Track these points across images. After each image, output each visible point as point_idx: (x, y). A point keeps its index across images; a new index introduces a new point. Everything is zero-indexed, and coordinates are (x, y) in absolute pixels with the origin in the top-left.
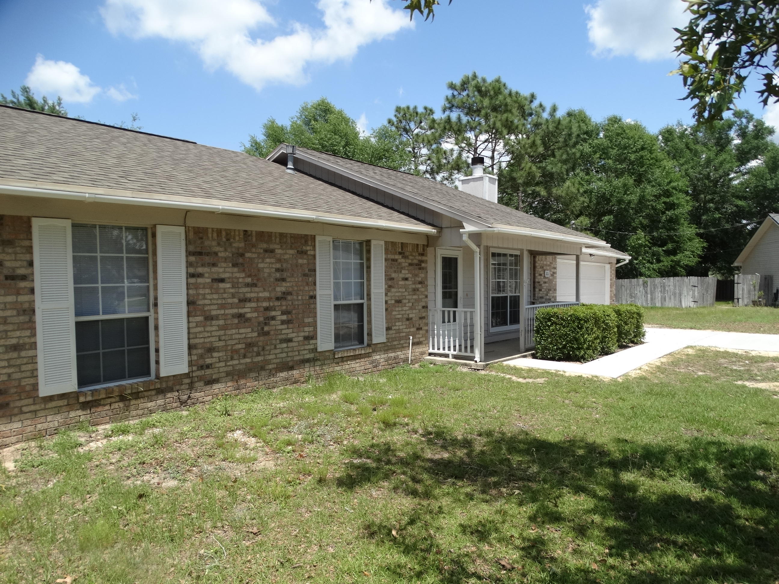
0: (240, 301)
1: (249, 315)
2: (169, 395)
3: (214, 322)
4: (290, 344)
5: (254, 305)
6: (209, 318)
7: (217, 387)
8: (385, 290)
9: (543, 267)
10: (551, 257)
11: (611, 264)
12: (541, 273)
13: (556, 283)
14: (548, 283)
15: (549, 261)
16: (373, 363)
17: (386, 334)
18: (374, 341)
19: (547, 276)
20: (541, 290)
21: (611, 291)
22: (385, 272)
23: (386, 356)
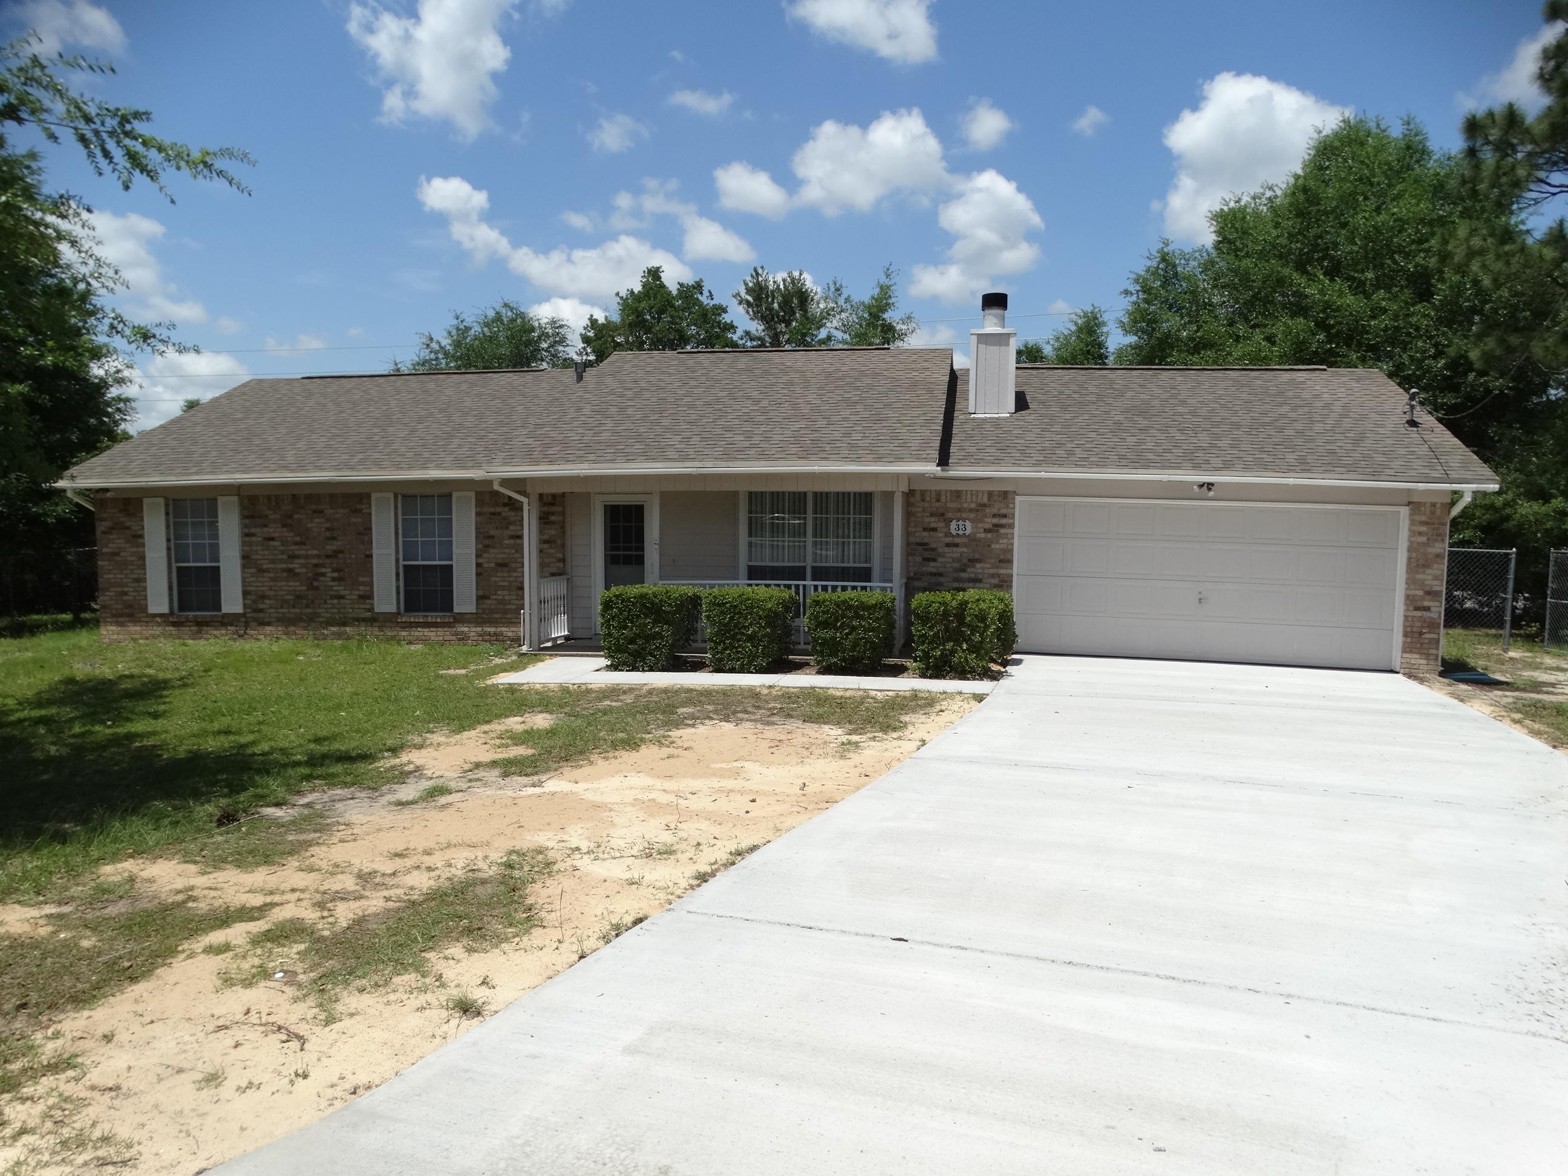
0: (290, 557)
1: (297, 571)
2: (229, 628)
3: (265, 574)
4: (342, 601)
5: (302, 561)
6: (261, 570)
7: (268, 629)
8: (477, 551)
9: (943, 515)
10: (983, 492)
11: (1414, 505)
12: (933, 525)
13: (1010, 547)
14: (966, 545)
15: (972, 502)
16: (457, 635)
17: (477, 604)
18: (456, 609)
19: (961, 532)
20: (934, 560)
21: (1410, 582)
22: (477, 529)
23: (479, 629)
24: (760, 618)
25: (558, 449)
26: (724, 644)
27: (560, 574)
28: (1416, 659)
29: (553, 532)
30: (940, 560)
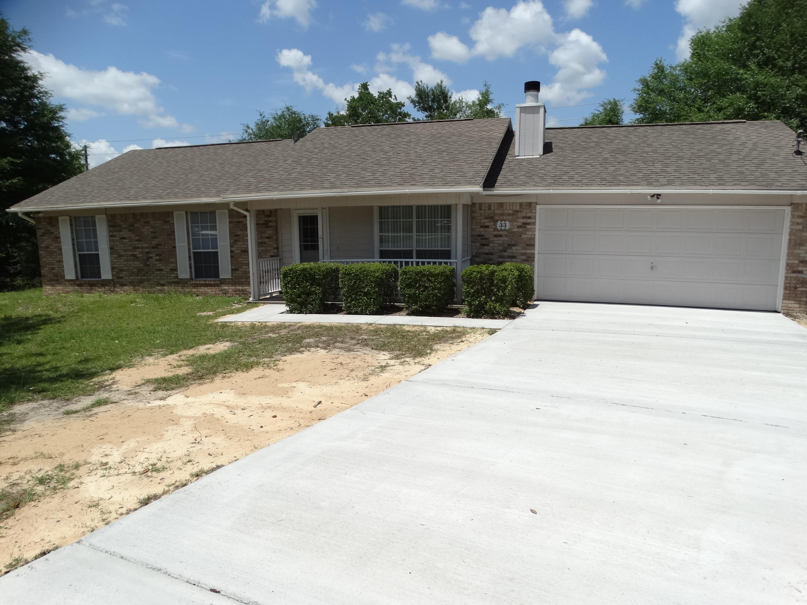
0: (134, 248)
1: (138, 256)
2: (106, 287)
3: (122, 258)
4: (162, 272)
5: (140, 250)
6: (120, 256)
7: (126, 288)
8: (230, 243)
9: (492, 217)
10: (516, 203)
11: (795, 206)
12: (487, 224)
13: (533, 237)
14: (506, 236)
15: (510, 209)
16: (222, 291)
17: (232, 273)
18: (221, 276)
19: (503, 228)
20: (487, 245)
21: (790, 255)
22: (230, 231)
23: (234, 288)
24: (372, 282)
25: (265, 183)
26: (352, 297)
27: (276, 256)
28: (792, 304)
29: (271, 232)
30: (491, 245)
